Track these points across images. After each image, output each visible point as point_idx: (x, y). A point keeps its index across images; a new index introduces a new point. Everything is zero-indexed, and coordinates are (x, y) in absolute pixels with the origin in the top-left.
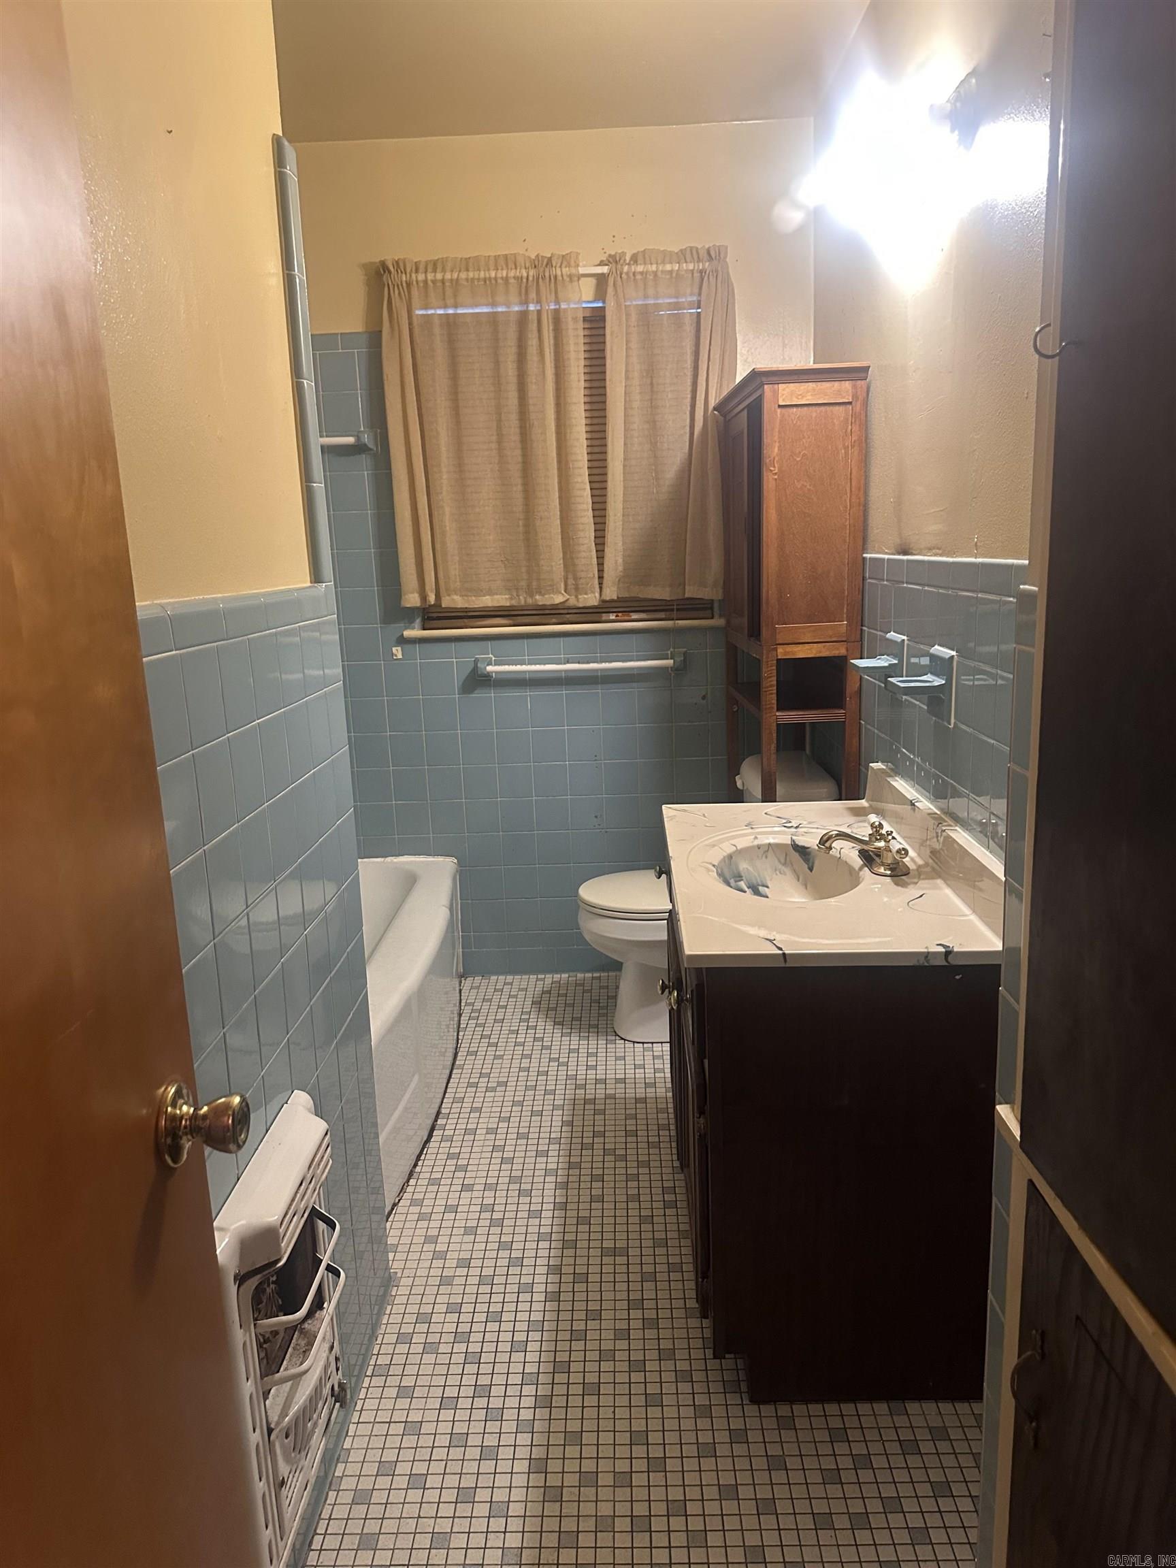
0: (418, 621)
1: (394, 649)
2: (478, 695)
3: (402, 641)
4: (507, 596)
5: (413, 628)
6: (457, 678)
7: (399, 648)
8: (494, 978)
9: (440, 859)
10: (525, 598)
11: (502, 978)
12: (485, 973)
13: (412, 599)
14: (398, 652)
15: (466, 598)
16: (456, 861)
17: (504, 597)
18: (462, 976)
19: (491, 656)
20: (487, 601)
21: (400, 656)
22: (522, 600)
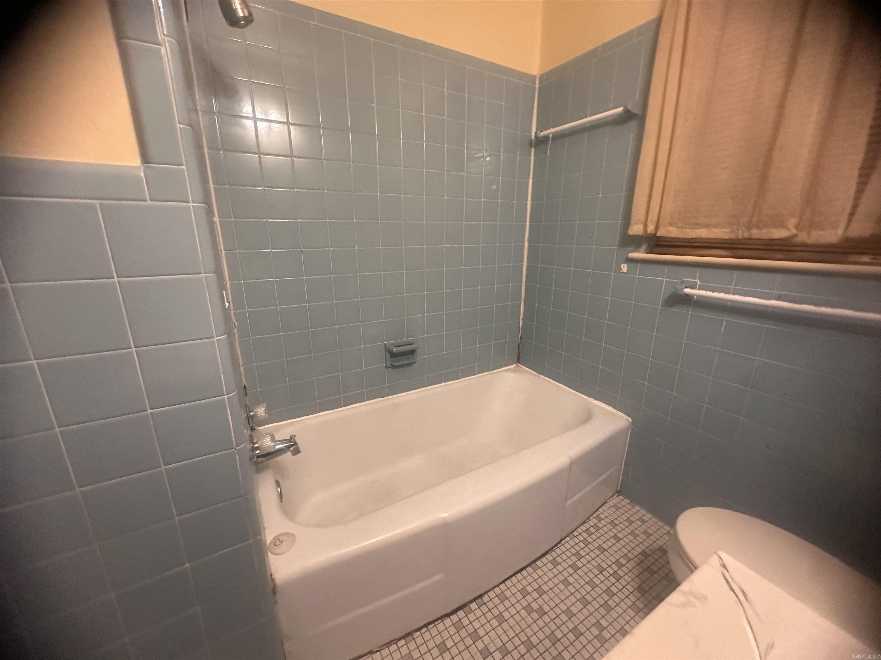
0: (644, 247)
1: (622, 265)
2: (678, 310)
3: (629, 261)
4: (727, 230)
5: (639, 252)
6: (663, 294)
7: (626, 266)
8: (637, 508)
9: (621, 414)
10: (743, 232)
11: (643, 512)
12: (634, 501)
13: (636, 229)
14: (624, 268)
15: (681, 230)
16: (630, 420)
17: (724, 230)
18: (619, 493)
19: (697, 280)
20: (703, 233)
21: (625, 270)
22: (742, 234)
